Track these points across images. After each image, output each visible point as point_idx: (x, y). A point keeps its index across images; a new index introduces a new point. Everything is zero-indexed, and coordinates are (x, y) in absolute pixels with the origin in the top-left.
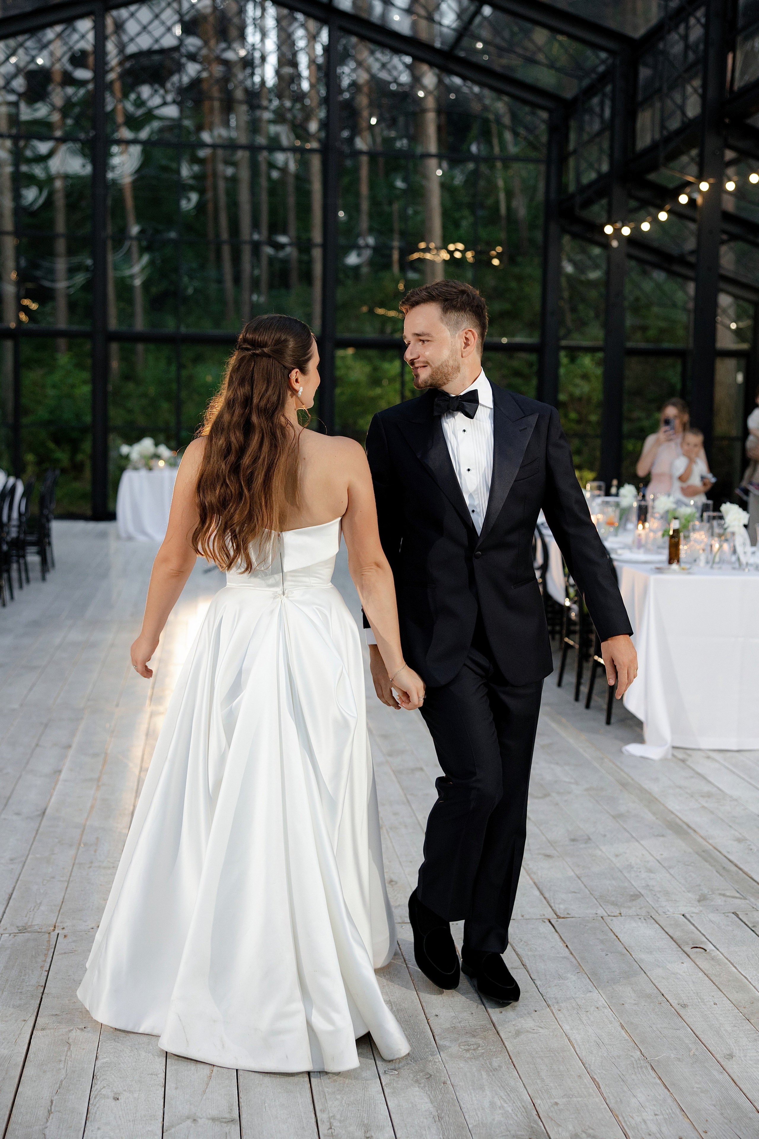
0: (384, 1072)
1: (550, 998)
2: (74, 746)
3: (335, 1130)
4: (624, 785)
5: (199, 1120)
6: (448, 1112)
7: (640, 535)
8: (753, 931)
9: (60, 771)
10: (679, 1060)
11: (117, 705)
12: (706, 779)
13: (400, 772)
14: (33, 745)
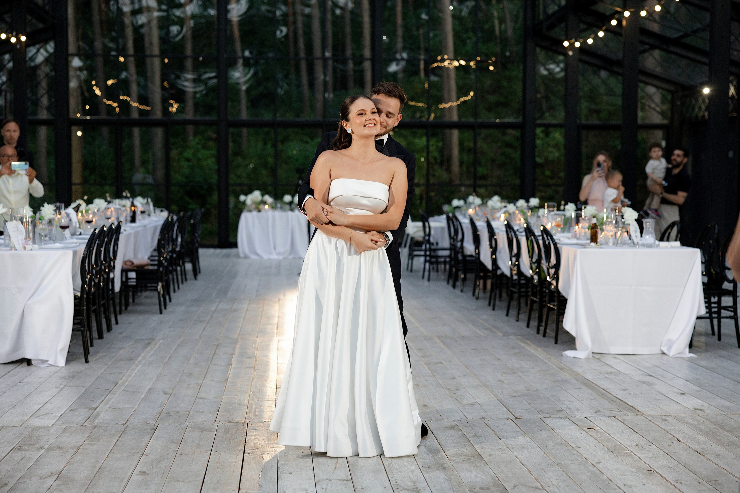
0: (422, 467)
1: (508, 445)
2: (236, 354)
4: (561, 369)
5: (332, 480)
6: (454, 478)
7: (576, 231)
8: (623, 423)
9: (232, 364)
10: (572, 464)
11: (257, 337)
12: (611, 366)
13: (429, 364)
14: (213, 354)
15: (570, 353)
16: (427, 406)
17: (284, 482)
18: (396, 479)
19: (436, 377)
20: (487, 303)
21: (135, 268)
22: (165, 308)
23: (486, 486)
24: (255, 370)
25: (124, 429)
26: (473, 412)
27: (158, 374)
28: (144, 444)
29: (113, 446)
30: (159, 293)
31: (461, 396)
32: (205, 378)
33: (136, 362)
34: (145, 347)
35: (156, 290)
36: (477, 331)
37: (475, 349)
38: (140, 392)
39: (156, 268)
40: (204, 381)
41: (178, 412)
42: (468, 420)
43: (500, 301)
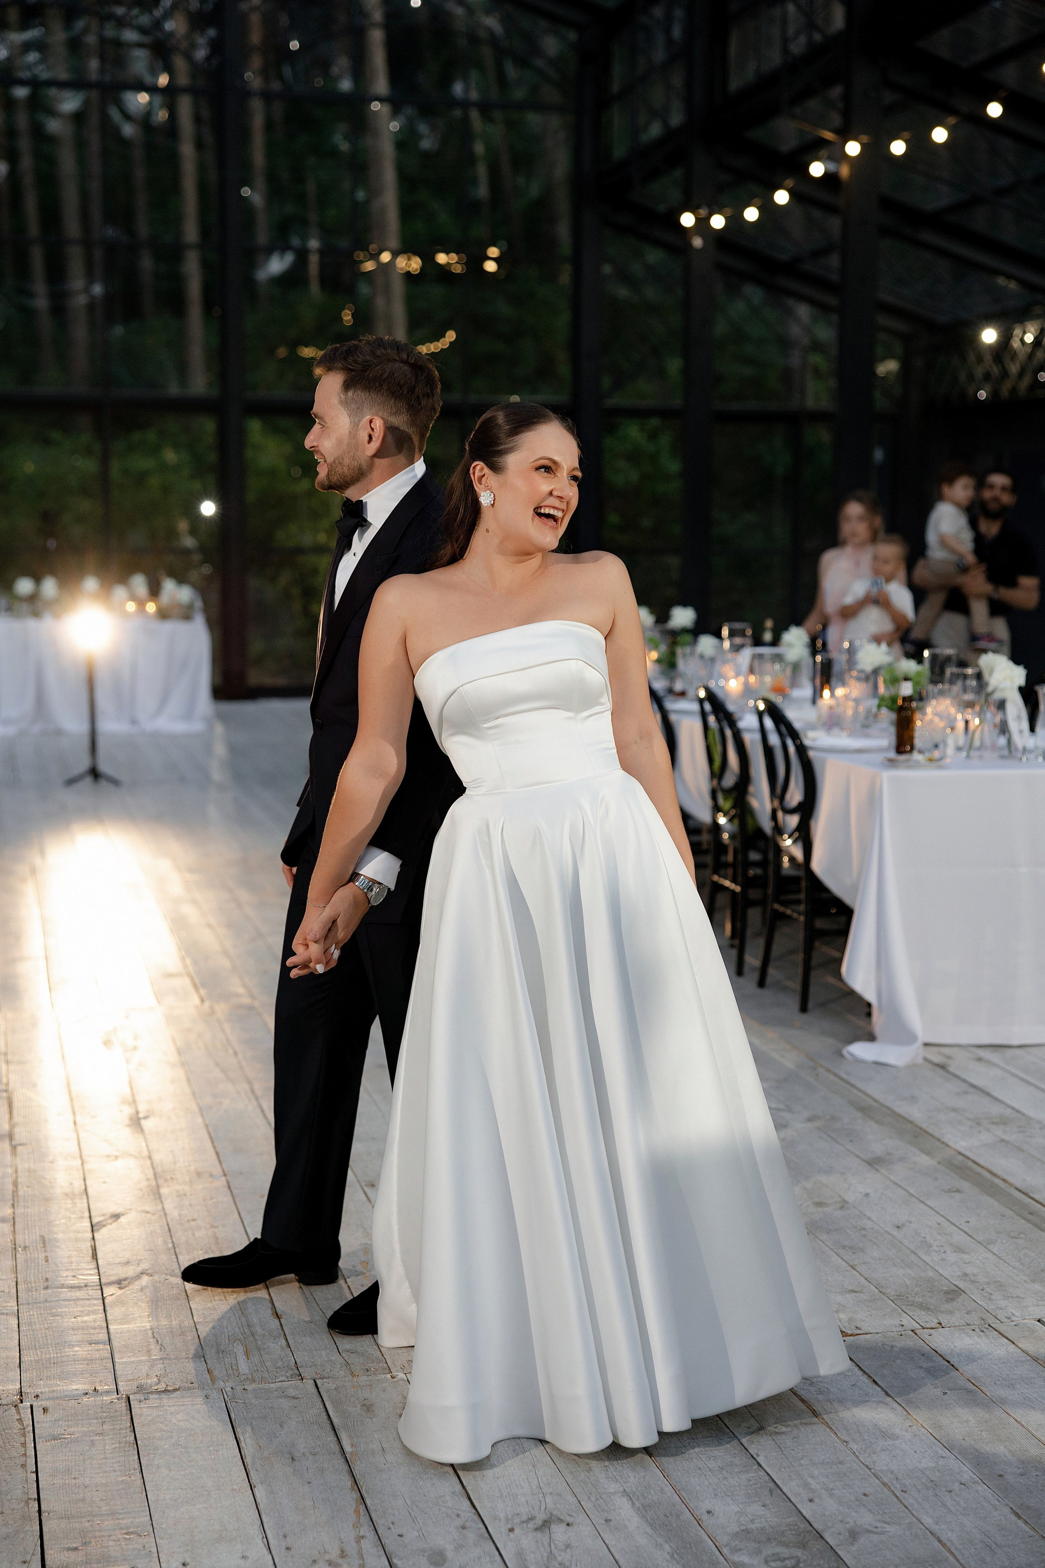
4: (864, 1110)
12: (988, 1094)
15: (860, 1050)
24: (14, 1148)
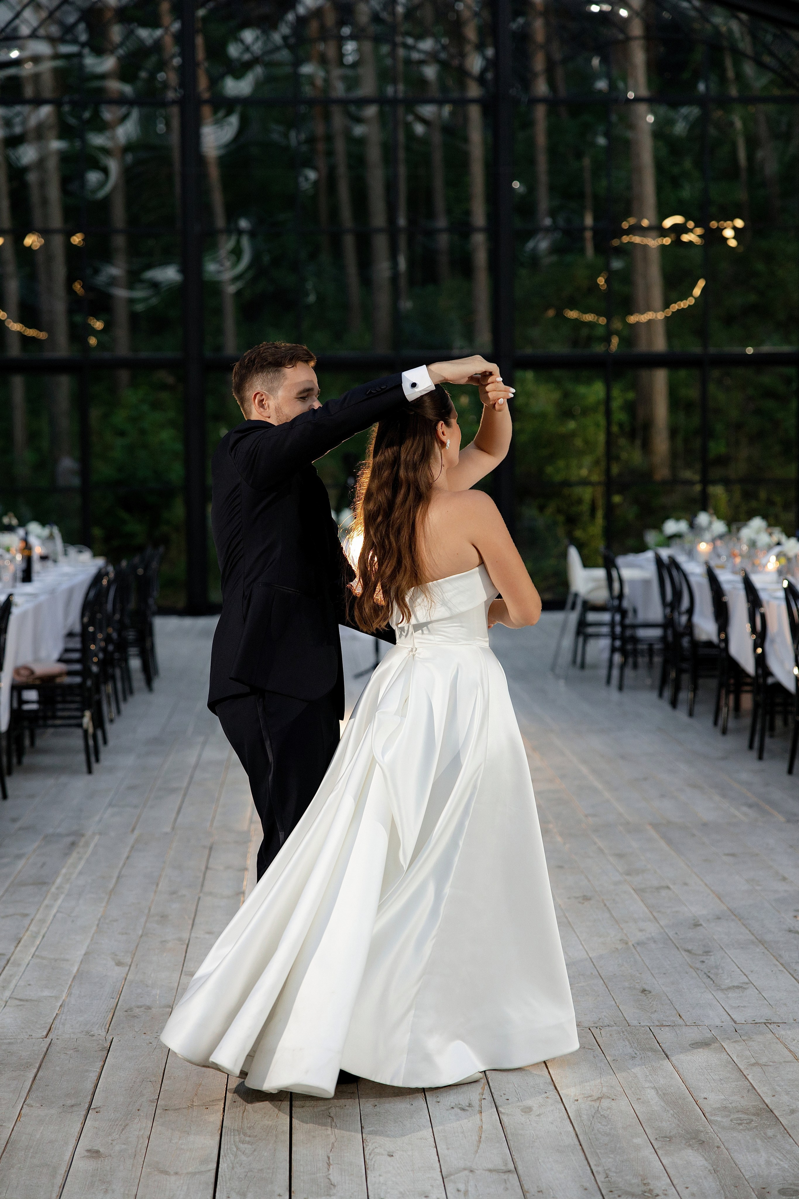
0: (655, 1139)
3: (611, 1178)
5: (476, 1171)
6: (724, 1167)
13: (643, 890)
14: (203, 868)
16: (650, 992)
17: (380, 1175)
18: (606, 1168)
19: (660, 922)
20: (746, 743)
21: (38, 682)
22: (97, 760)
23: (792, 1187)
25: (45, 1050)
26: (744, 1007)
27: (99, 917)
28: (90, 1086)
29: (29, 1091)
30: (86, 732)
31: (717, 967)
32: (194, 928)
33: (53, 889)
34: (66, 854)
35: (80, 725)
36: (733, 810)
37: (733, 855)
38: (67, 960)
39: (78, 680)
40: (193, 935)
41: (149, 1008)
42: (737, 1028)
43: (772, 736)
